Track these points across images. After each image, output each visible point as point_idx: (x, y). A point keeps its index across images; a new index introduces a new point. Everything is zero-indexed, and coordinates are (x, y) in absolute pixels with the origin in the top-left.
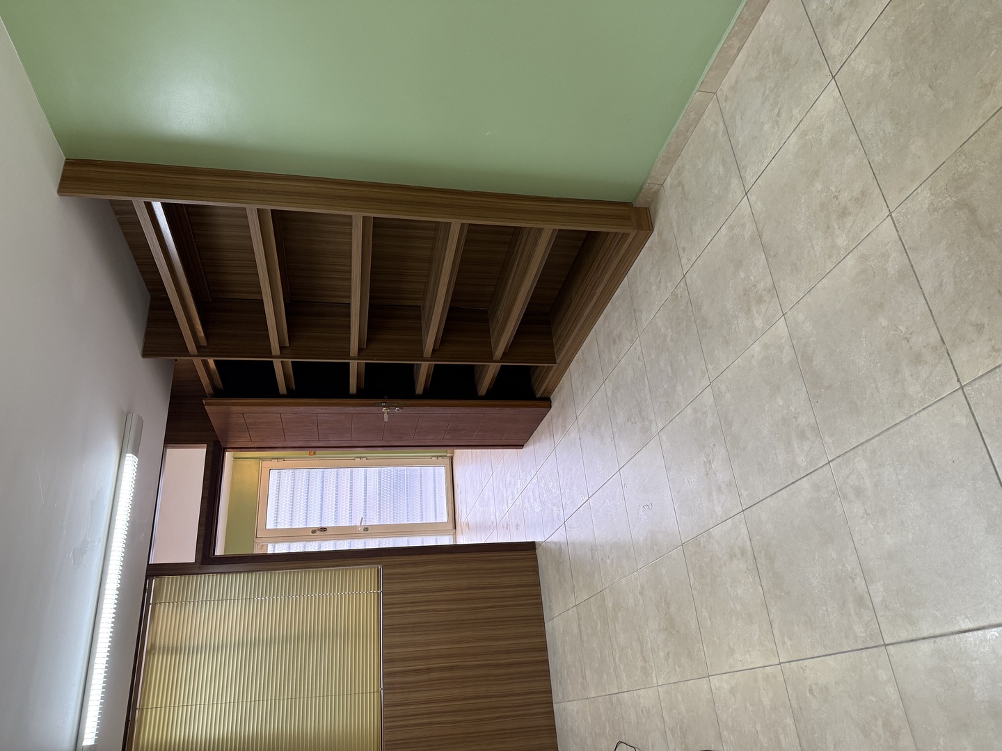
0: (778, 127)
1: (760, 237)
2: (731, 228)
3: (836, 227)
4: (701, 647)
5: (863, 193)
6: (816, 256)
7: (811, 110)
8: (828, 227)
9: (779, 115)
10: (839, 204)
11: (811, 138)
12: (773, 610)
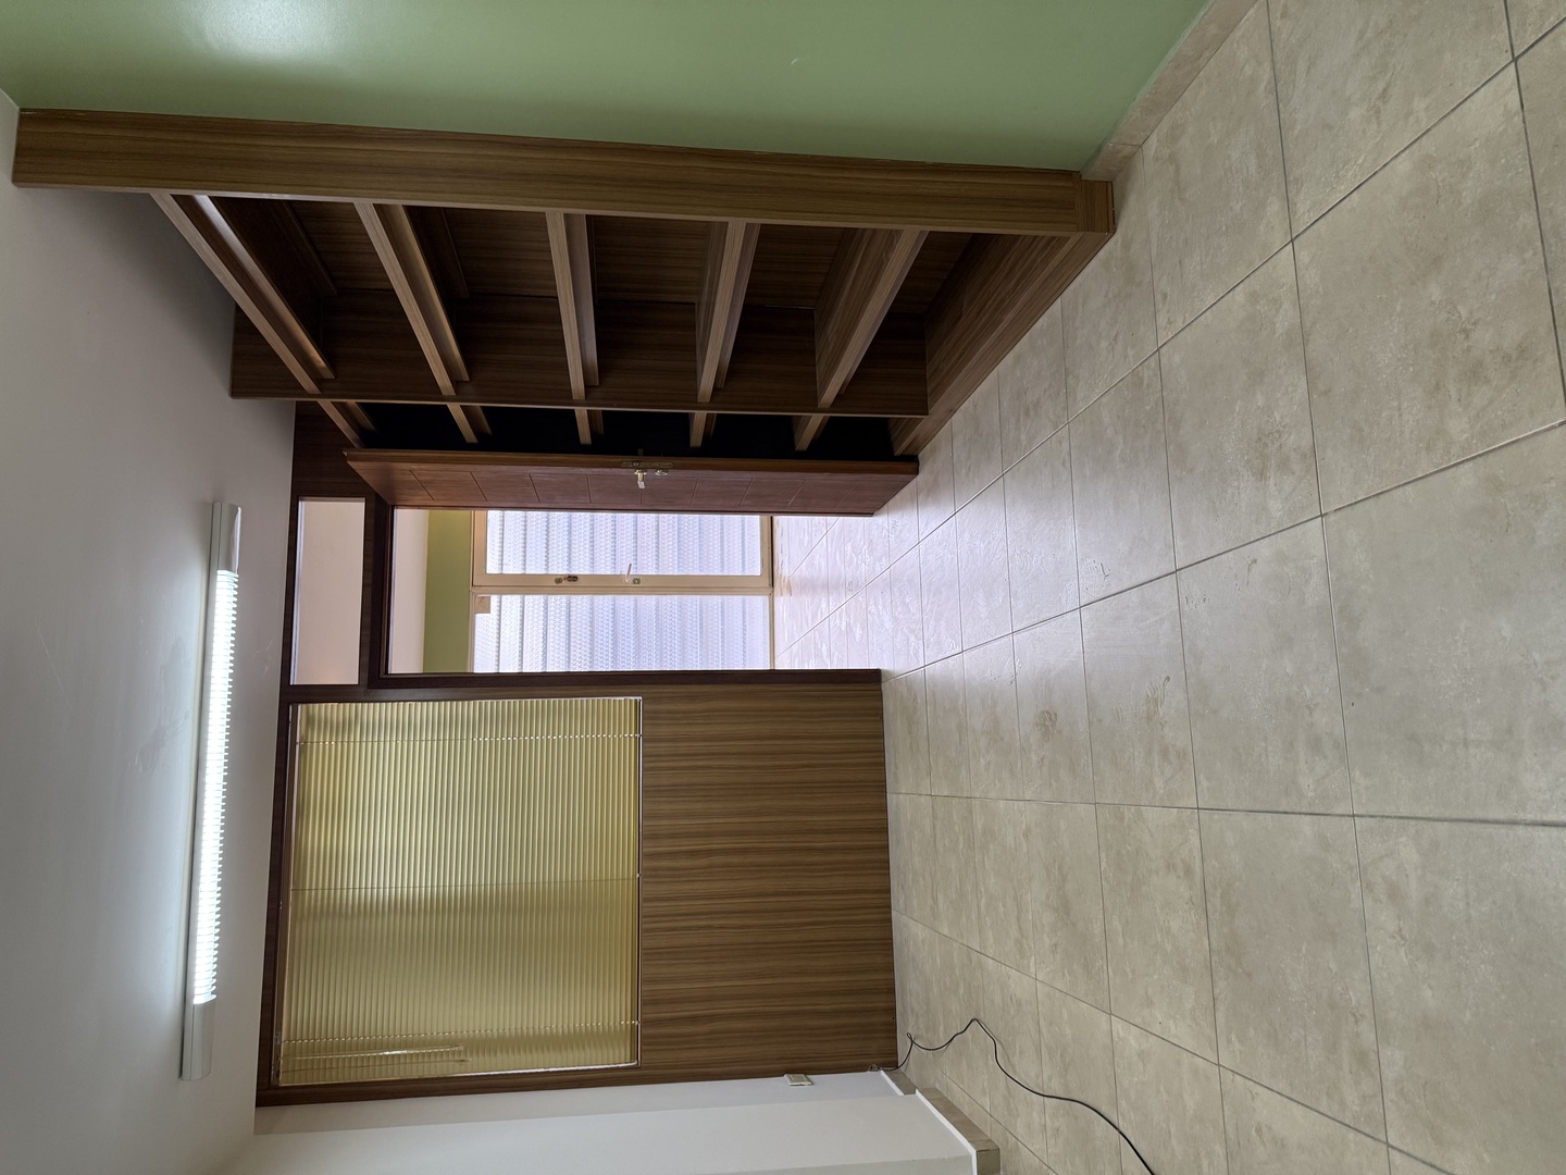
0: (1379, 124)
1: (1305, 343)
2: (1254, 297)
3: (1453, 393)
4: (1105, 968)
5: (1523, 351)
6: (1402, 433)
7: (1452, 116)
8: (1437, 387)
9: (1384, 95)
10: (1469, 349)
11: (1440, 179)
12: (1221, 984)
